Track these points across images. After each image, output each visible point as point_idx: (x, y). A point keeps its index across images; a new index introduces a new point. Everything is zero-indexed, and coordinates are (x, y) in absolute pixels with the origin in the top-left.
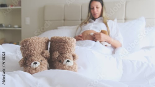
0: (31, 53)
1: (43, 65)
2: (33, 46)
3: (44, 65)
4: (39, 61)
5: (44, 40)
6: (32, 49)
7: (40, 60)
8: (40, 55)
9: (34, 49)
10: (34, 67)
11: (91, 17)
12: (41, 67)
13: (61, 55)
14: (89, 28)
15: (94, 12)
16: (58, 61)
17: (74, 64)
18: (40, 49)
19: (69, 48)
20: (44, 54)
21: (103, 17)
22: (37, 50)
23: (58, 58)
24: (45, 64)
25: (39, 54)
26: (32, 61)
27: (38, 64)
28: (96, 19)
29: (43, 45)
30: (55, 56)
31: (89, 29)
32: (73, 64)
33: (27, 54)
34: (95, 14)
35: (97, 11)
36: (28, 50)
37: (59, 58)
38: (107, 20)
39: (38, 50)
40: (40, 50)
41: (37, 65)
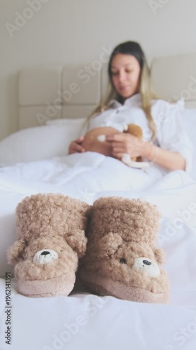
0: (41, 229)
1: (65, 261)
2: (49, 212)
3: (67, 260)
4: (56, 251)
5: (77, 205)
6: (46, 218)
7: (59, 249)
8: (62, 238)
9: (50, 220)
10: (42, 262)
11: (114, 95)
12: (59, 264)
13: (127, 245)
14: (105, 123)
15: (120, 83)
16: (117, 258)
17: (161, 273)
18: (64, 223)
19: (147, 229)
20: (72, 238)
21: (142, 95)
22: (55, 224)
23: (116, 252)
24: (70, 258)
25: (59, 235)
26: (40, 247)
27: (53, 256)
28: (126, 98)
29: (72, 216)
30: (109, 244)
31: (102, 125)
32: (159, 273)
33: (31, 231)
34: (122, 88)
35: (128, 79)
36: (36, 221)
37: (119, 252)
38: (153, 101)
39: (59, 226)
40: (64, 227)
41: (48, 259)
